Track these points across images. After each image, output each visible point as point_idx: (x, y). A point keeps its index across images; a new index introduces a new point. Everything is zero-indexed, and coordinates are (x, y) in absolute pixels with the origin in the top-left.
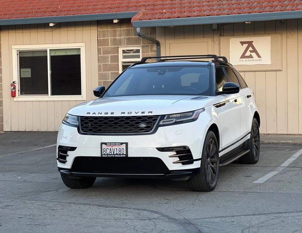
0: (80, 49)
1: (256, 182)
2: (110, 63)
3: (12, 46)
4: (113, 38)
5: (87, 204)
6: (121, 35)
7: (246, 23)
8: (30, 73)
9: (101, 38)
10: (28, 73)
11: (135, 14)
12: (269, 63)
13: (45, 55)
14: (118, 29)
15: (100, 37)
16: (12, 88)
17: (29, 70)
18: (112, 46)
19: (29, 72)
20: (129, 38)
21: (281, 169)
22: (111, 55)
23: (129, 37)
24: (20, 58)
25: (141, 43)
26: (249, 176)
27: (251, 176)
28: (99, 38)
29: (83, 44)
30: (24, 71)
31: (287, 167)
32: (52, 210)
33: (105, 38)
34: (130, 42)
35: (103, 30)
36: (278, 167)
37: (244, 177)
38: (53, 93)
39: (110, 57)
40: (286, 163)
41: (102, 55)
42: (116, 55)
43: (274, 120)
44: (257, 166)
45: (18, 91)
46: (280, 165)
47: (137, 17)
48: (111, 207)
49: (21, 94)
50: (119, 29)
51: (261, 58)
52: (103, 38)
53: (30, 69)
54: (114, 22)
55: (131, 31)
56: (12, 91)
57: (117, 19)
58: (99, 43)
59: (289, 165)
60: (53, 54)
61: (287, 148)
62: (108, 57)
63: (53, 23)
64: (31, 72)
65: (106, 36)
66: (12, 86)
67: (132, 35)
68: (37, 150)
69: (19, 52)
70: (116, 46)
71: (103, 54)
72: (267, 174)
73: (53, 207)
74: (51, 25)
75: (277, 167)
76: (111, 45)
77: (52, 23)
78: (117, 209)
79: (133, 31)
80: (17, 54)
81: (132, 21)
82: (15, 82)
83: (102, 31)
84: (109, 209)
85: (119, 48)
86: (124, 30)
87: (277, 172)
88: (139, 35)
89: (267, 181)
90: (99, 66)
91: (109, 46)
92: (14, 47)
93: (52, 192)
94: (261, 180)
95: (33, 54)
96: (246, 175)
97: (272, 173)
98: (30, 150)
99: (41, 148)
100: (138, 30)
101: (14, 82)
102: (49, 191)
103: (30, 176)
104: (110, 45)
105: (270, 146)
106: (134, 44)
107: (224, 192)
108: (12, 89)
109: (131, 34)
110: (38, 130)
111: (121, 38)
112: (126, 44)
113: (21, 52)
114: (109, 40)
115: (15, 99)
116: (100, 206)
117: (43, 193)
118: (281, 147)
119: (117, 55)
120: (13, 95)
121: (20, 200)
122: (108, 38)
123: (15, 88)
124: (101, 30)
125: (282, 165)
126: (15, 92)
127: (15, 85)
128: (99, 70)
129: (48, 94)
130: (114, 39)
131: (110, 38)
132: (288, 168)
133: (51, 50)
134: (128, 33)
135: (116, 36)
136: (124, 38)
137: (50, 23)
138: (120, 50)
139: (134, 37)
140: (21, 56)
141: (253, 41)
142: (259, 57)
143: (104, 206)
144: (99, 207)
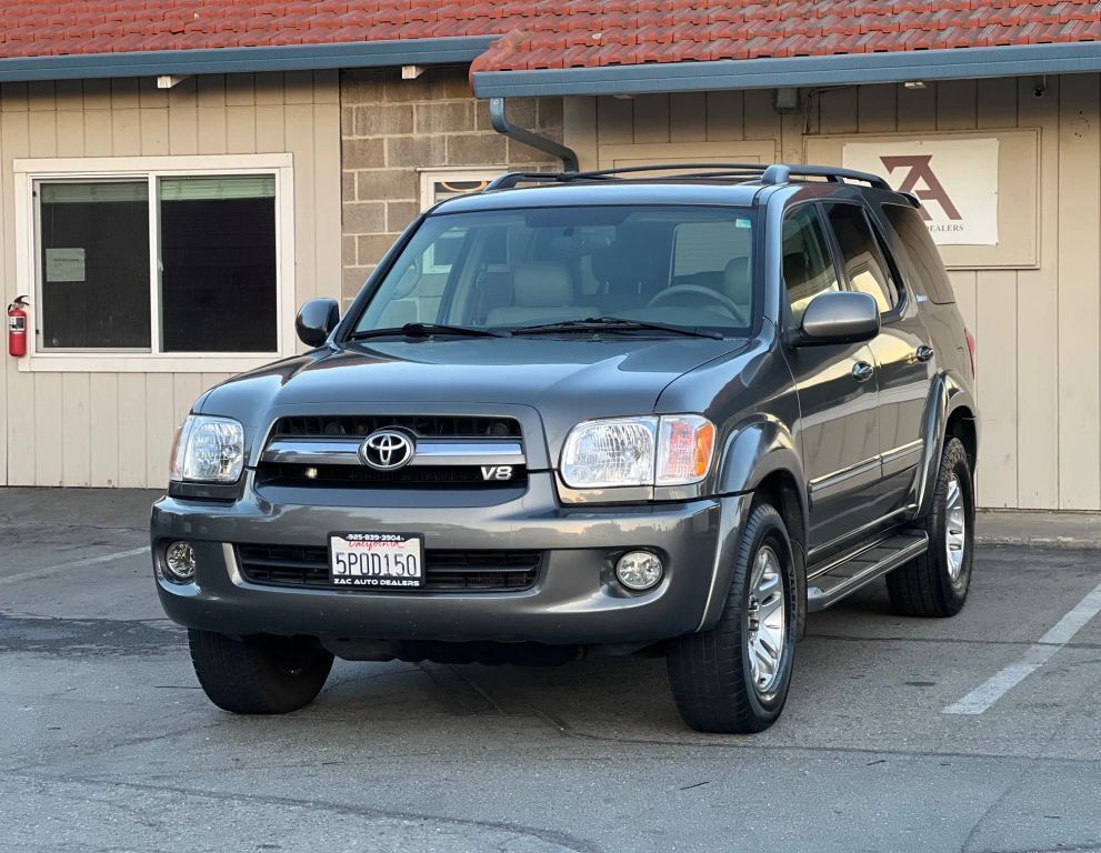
0: (272, 176)
1: (954, 709)
2: (387, 233)
3: (15, 161)
4: (399, 136)
5: (295, 802)
6: (429, 127)
7: (907, 85)
8: (84, 265)
9: (356, 137)
10: (72, 266)
11: (484, 46)
12: (993, 240)
13: (141, 198)
14: (420, 105)
15: (350, 134)
16: (14, 320)
17: (79, 254)
18: (394, 169)
19: (77, 260)
20: (458, 137)
21: (1044, 654)
22: (390, 201)
23: (461, 134)
24: (44, 206)
25: (507, 159)
26: (924, 684)
27: (932, 684)
28: (344, 138)
29: (286, 159)
30: (58, 257)
31: (1067, 645)
32: (151, 825)
33: (370, 138)
34: (462, 152)
35: (360, 105)
36: (1033, 647)
37: (907, 688)
38: (170, 345)
39: (386, 210)
40: (1063, 631)
41: (357, 201)
42: (409, 203)
43: (1008, 457)
44: (952, 640)
45: (37, 332)
46: (1040, 637)
47: (492, 57)
48: (388, 815)
49: (48, 343)
50: (423, 102)
51: (961, 219)
52: (363, 138)
53: (83, 250)
54: (403, 77)
55: (467, 113)
56: (11, 333)
57: (417, 65)
58: (348, 154)
59: (1073, 638)
60: (170, 196)
61: (1062, 565)
62: (380, 208)
63: (171, 76)
64: (86, 261)
65: (373, 129)
66: (11, 314)
67: (472, 128)
68: (104, 563)
69: (41, 184)
70: (411, 169)
71: (360, 198)
72: (994, 673)
73: (155, 814)
74: (165, 83)
75: (1029, 643)
76: (393, 166)
77: (166, 75)
78: (413, 823)
79: (476, 113)
80: (34, 194)
81: (473, 72)
82: (23, 300)
83: (358, 109)
84: (380, 822)
85: (423, 176)
86: (442, 107)
87: (1032, 669)
88: (500, 128)
89: (998, 704)
90: (347, 245)
91: (383, 165)
92: (19, 165)
93: (153, 744)
94: (973, 703)
95: (93, 193)
96: (912, 679)
97: (1012, 669)
98: (76, 564)
99: (117, 555)
100: (496, 106)
101: (19, 300)
102: (141, 740)
103: (73, 671)
104: (386, 164)
105: (993, 556)
106: (478, 161)
107: (832, 749)
108: (14, 326)
109: (467, 123)
110: (110, 481)
111: (432, 136)
112: (450, 161)
113: (46, 186)
114: (382, 146)
115: (24, 364)
116: (345, 809)
117: (119, 749)
118: (1037, 563)
119: (414, 200)
120: (18, 348)
121: (27, 779)
122: (379, 136)
123: (22, 323)
124: (355, 106)
125: (1048, 638)
126: (24, 336)
127: (25, 309)
128: (347, 257)
129: (150, 346)
130: (404, 142)
131: (388, 137)
132: (1071, 651)
133: (161, 179)
134: (457, 120)
135: (411, 131)
136: (443, 137)
137: (160, 76)
138: (427, 183)
139: (479, 133)
140: (48, 200)
141: (930, 157)
142: (951, 218)
143: (358, 810)
144: (340, 817)
